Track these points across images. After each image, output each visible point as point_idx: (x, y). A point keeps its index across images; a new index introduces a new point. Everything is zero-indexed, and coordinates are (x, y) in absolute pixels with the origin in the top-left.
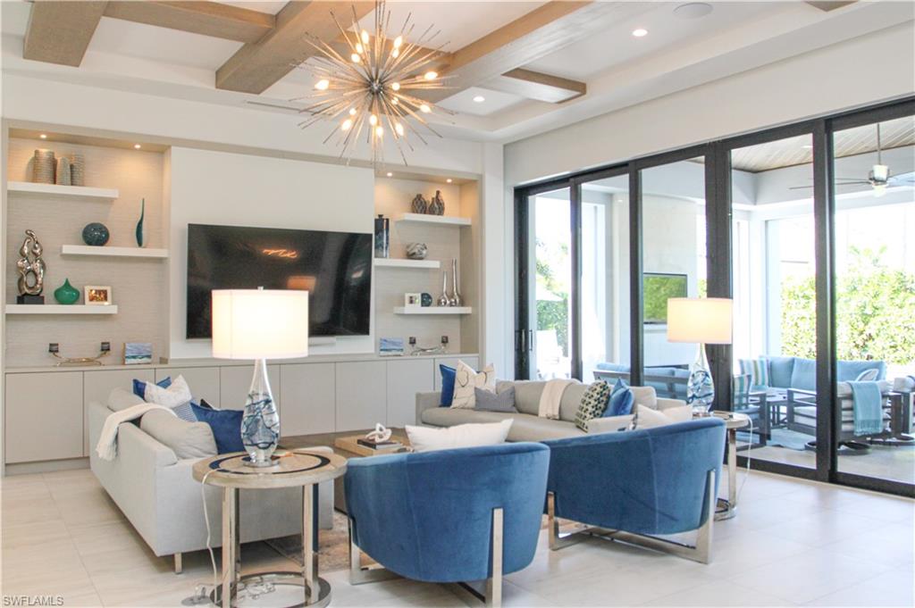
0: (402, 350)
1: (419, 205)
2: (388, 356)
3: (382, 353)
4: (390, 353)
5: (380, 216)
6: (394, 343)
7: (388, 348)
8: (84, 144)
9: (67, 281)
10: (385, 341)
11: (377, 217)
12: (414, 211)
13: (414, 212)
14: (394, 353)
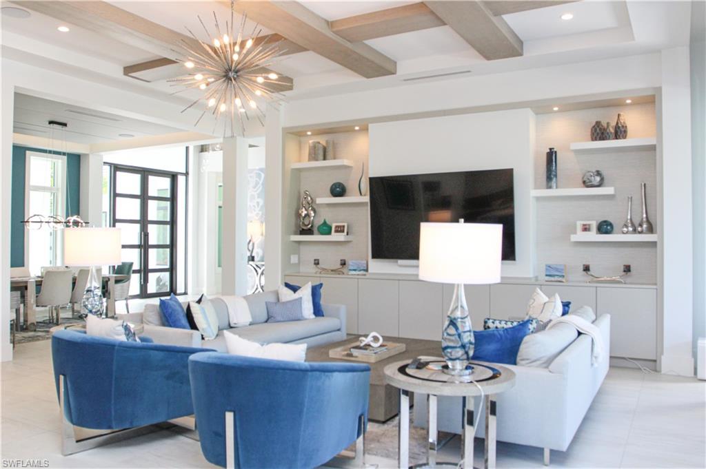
0: (563, 276)
1: (599, 133)
2: (552, 281)
3: (548, 278)
4: (552, 279)
5: (551, 149)
6: (557, 270)
7: (551, 274)
8: (336, 133)
9: (325, 221)
10: (549, 267)
11: (549, 151)
12: (594, 138)
13: (593, 140)
14: (556, 278)
